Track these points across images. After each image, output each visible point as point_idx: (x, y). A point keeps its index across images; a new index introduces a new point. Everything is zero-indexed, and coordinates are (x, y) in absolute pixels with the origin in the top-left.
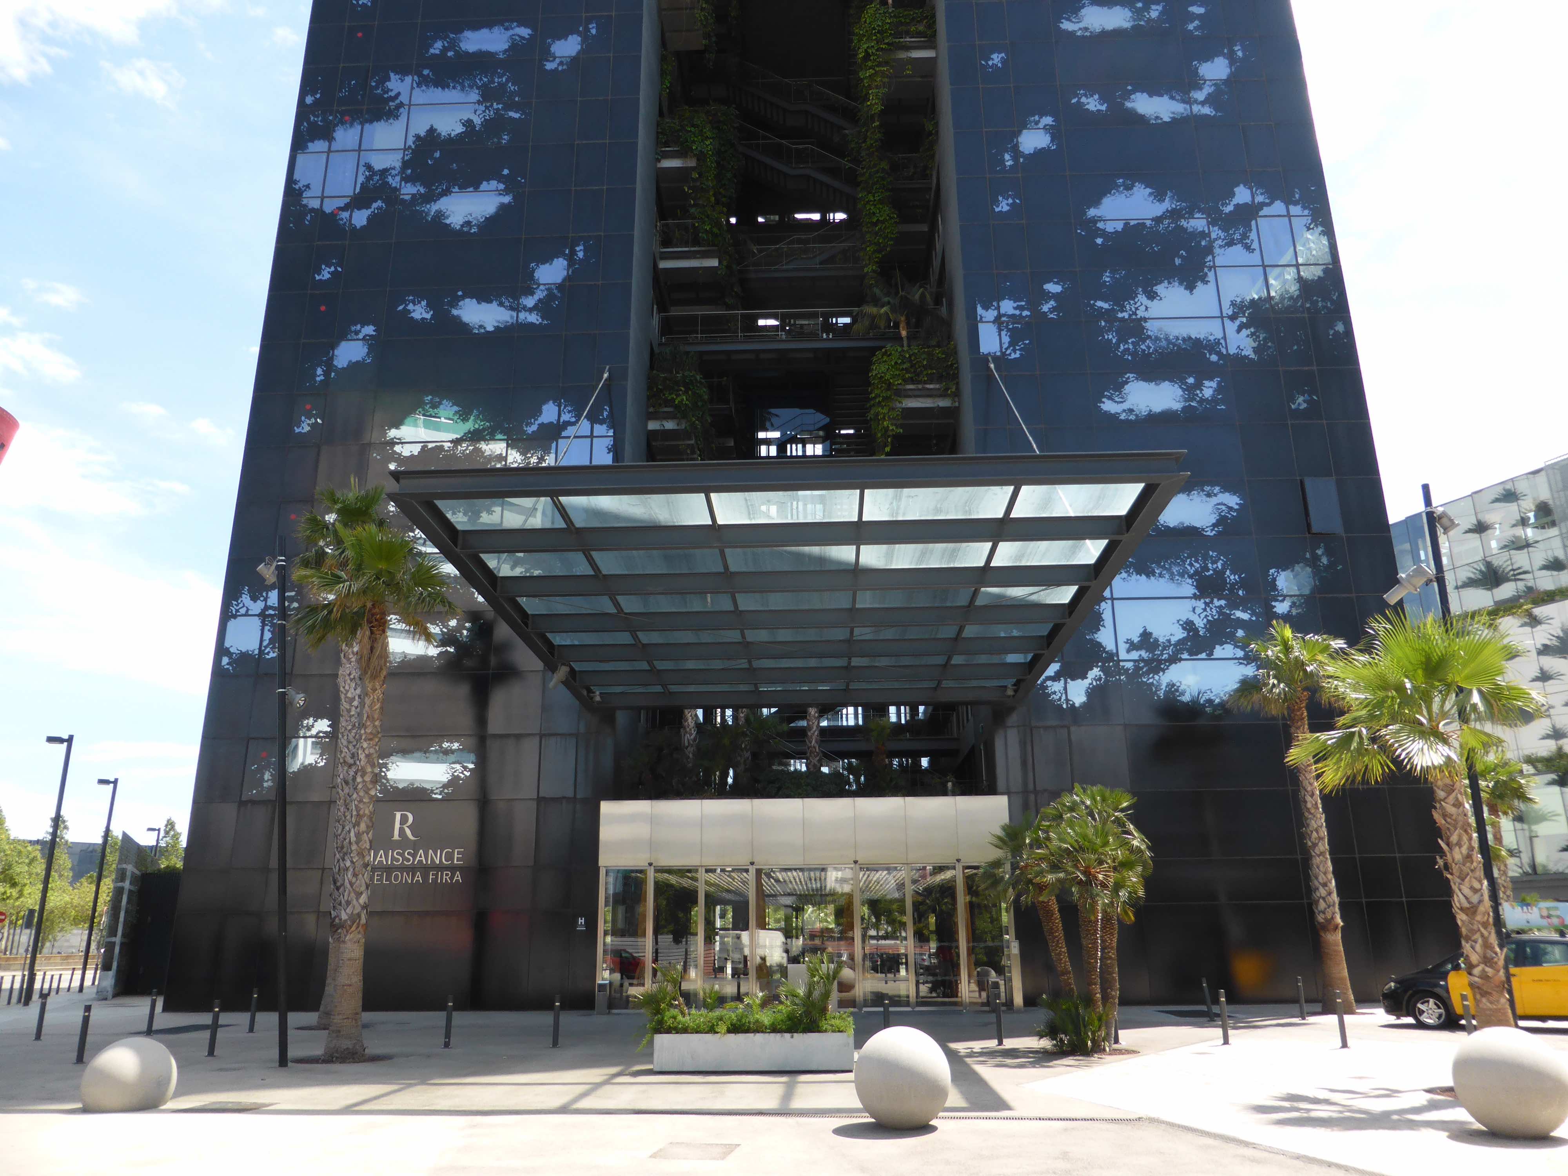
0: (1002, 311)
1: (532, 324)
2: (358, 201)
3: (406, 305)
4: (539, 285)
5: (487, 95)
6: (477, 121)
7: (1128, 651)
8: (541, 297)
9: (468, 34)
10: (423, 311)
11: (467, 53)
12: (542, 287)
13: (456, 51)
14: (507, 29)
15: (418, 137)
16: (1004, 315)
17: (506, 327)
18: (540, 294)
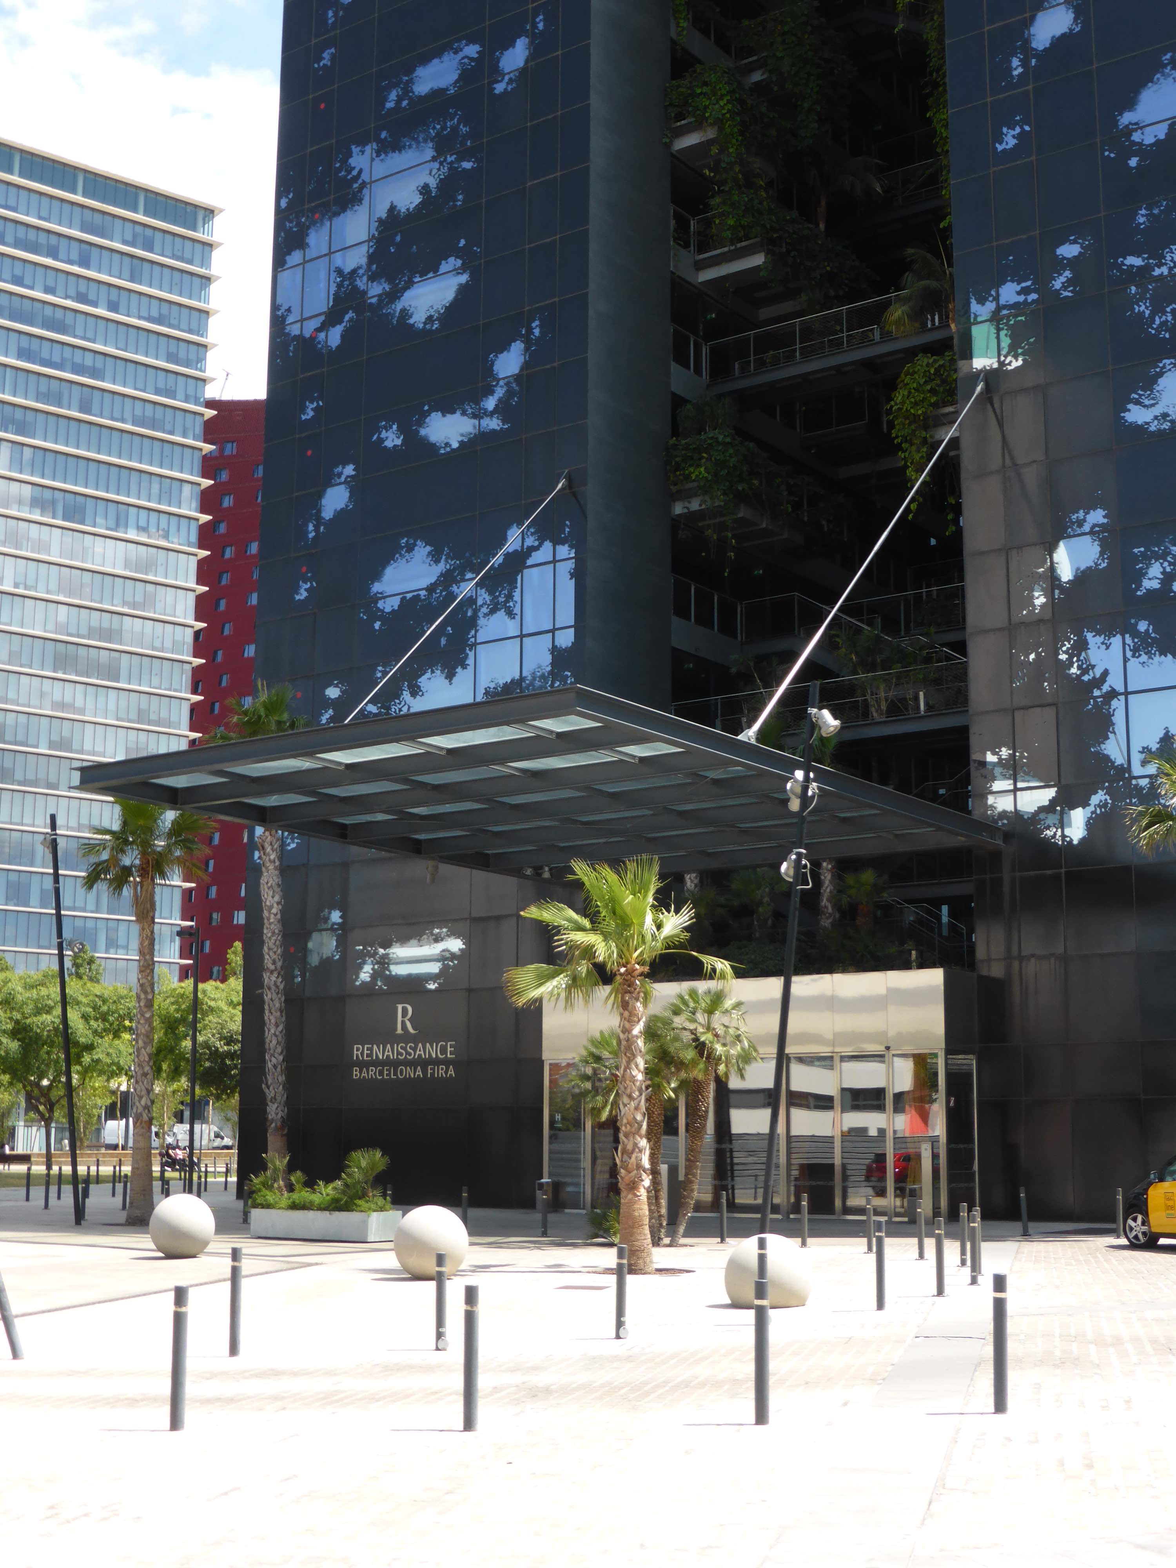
0: (1002, 302)
1: (494, 431)
2: (332, 318)
3: (380, 433)
4: (498, 380)
5: (442, 147)
6: (433, 183)
7: (1144, 763)
8: (501, 395)
9: (421, 72)
10: (394, 436)
11: (420, 97)
12: (501, 383)
13: (410, 99)
14: (456, 52)
15: (380, 220)
16: (1005, 307)
17: (470, 440)
18: (500, 392)
